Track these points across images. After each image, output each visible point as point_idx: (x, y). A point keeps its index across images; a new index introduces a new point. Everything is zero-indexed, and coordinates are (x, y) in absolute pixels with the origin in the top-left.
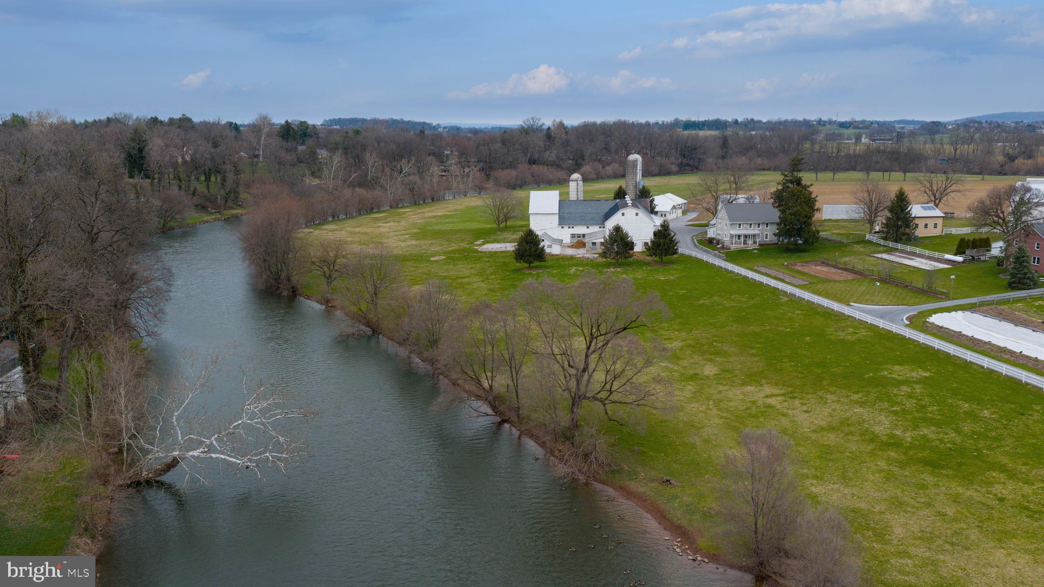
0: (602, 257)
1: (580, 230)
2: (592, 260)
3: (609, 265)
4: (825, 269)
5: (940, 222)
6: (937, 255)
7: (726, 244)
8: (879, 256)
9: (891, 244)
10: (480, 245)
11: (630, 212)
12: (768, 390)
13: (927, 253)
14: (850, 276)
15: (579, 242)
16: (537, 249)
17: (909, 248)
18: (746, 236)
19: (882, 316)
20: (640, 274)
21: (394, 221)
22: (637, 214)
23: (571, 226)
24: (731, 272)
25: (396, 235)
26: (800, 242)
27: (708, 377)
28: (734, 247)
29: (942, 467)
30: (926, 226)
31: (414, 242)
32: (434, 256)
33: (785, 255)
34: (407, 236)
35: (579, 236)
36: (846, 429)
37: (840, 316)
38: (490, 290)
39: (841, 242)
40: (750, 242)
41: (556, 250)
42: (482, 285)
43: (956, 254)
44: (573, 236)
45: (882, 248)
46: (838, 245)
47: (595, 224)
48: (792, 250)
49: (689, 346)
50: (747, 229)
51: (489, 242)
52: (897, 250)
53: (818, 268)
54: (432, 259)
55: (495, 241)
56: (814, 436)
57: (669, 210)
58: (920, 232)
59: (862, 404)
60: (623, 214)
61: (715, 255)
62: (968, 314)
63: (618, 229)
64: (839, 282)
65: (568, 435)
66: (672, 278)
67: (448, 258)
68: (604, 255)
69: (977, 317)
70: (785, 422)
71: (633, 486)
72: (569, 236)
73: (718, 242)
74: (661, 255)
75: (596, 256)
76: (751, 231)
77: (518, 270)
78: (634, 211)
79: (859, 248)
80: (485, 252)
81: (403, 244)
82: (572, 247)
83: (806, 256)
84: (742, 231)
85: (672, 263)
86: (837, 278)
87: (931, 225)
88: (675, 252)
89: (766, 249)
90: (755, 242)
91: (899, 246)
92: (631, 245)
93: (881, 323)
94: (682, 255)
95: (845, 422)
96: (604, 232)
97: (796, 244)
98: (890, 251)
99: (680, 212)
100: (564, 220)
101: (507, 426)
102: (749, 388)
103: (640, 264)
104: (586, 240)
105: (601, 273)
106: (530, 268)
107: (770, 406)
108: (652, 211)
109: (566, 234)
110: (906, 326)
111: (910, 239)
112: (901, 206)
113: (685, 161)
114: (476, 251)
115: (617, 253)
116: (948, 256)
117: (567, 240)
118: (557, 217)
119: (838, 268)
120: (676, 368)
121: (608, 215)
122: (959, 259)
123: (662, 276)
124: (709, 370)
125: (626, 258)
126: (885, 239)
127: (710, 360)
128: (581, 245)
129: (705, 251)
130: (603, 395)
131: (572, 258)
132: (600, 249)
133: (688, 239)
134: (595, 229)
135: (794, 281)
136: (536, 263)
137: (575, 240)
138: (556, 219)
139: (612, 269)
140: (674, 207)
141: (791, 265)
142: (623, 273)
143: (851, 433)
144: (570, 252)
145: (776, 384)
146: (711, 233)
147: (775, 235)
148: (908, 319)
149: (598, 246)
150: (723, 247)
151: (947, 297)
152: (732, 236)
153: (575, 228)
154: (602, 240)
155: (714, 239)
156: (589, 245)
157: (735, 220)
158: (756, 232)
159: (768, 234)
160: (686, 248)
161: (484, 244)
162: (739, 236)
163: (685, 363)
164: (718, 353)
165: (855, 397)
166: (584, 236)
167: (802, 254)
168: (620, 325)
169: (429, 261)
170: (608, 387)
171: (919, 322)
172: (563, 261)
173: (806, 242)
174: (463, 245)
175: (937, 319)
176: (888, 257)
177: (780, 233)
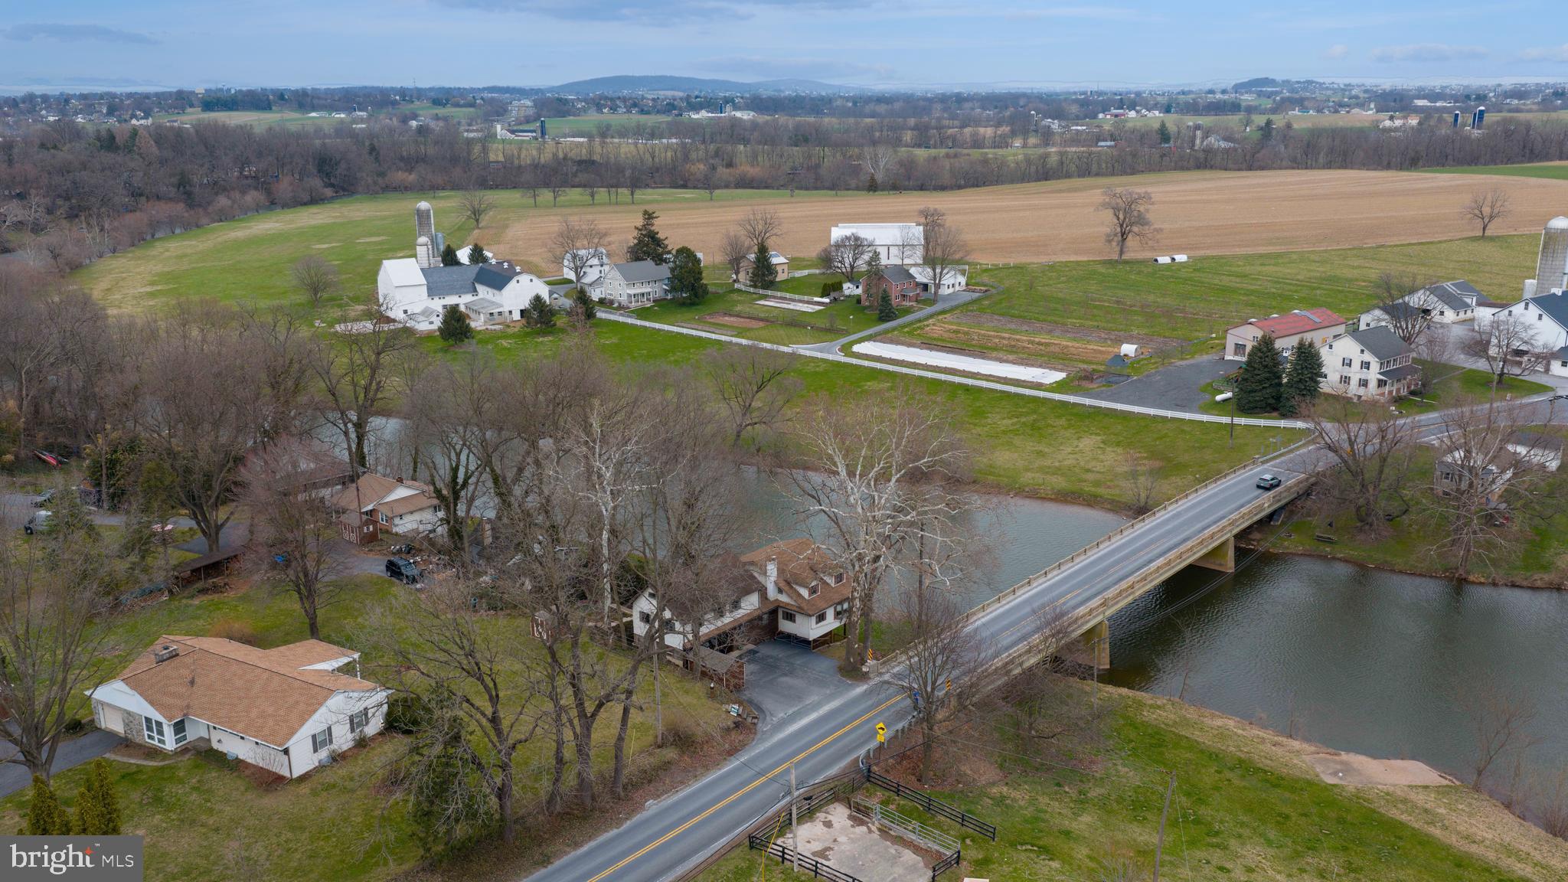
1: (451, 300)
5: (786, 267)
6: (805, 298)
7: (624, 302)
8: (759, 302)
9: (761, 291)
13: (797, 296)
14: (761, 324)
19: (822, 351)
23: (442, 296)
28: (633, 306)
40: (644, 299)
43: (822, 297)
44: (445, 307)
45: (755, 296)
46: (717, 296)
47: (467, 293)
48: (689, 304)
50: (640, 288)
58: (781, 277)
62: (872, 343)
64: (758, 329)
69: (880, 345)
72: (441, 307)
73: (612, 302)
75: (517, 325)
76: (644, 290)
77: (445, 349)
83: (704, 309)
84: (636, 292)
86: (752, 326)
87: (780, 271)
89: (660, 304)
90: (648, 300)
91: (770, 293)
98: (765, 297)
100: (432, 290)
106: (455, 345)
109: (437, 305)
110: (844, 356)
111: (771, 285)
112: (763, 257)
115: (538, 322)
116: (816, 299)
118: (425, 288)
119: (743, 317)
122: (826, 300)
126: (755, 286)
134: (467, 298)
138: (425, 289)
146: (598, 294)
147: (667, 291)
148: (839, 349)
150: (625, 307)
151: (848, 332)
152: (629, 296)
153: (447, 298)
156: (485, 316)
157: (630, 280)
158: (649, 290)
159: (660, 290)
162: (634, 296)
171: (850, 353)
173: (695, 295)
176: (762, 302)
177: (673, 289)
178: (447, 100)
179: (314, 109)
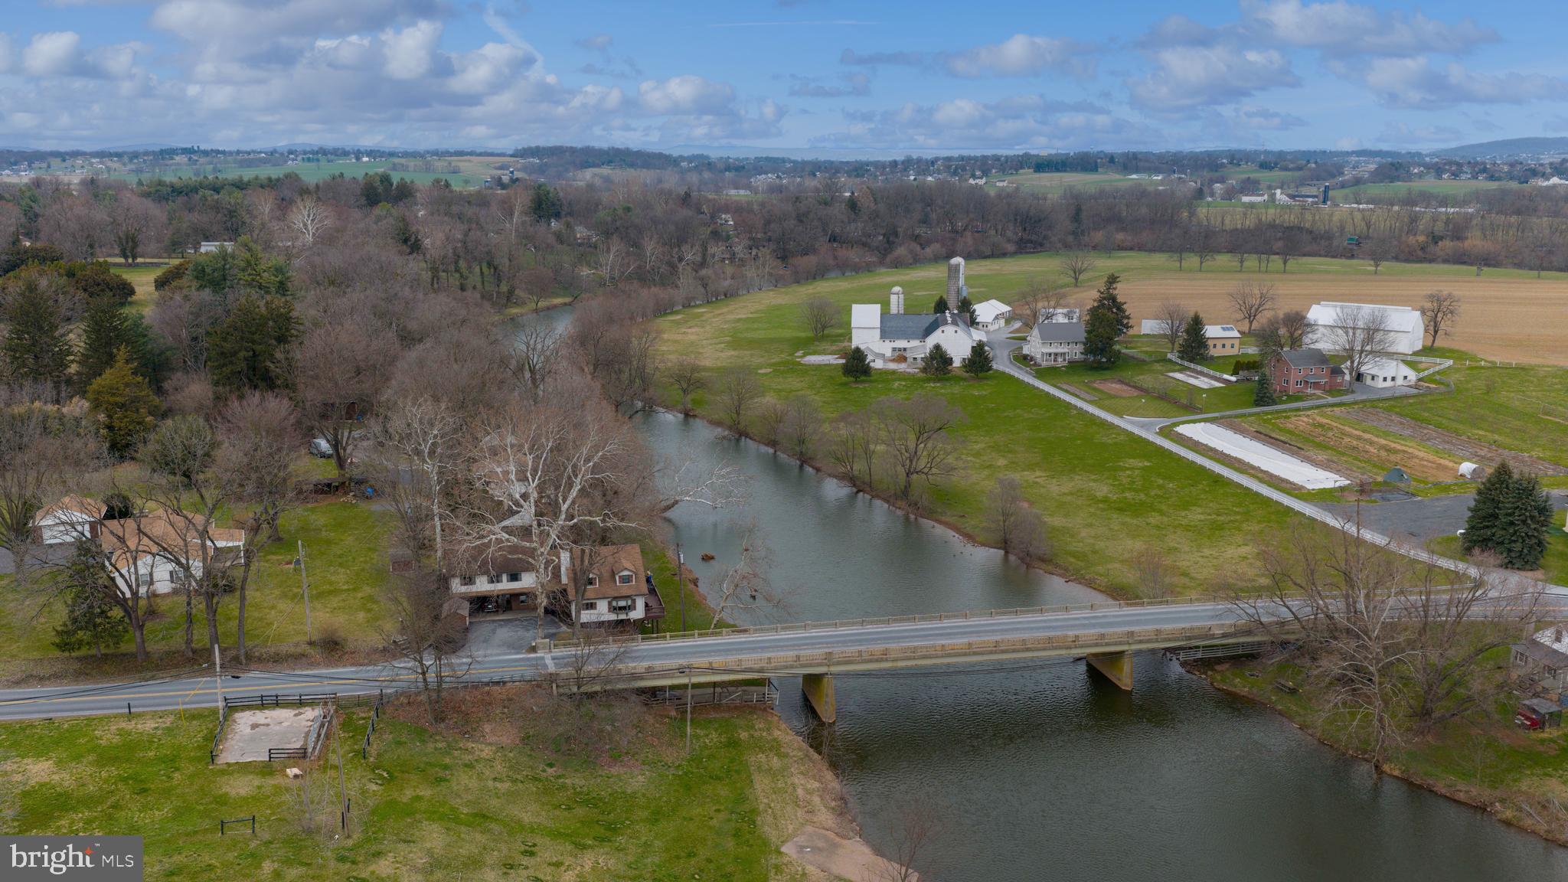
0: (923, 372)
1: (901, 344)
2: (913, 375)
3: (928, 380)
4: (1118, 386)
5: (1237, 343)
6: (1218, 374)
7: (1039, 361)
8: (1171, 374)
9: (1186, 364)
10: (801, 357)
11: (949, 330)
12: (1038, 473)
13: (1212, 372)
14: (1135, 393)
15: (900, 356)
16: (863, 366)
17: (1199, 368)
18: (1056, 354)
19: (1143, 426)
20: (957, 389)
21: (696, 326)
22: (956, 332)
23: (893, 338)
24: (1038, 388)
25: (711, 344)
26: (1104, 360)
27: (999, 467)
28: (1044, 364)
29: (1125, 511)
30: (1224, 346)
31: (733, 353)
32: (761, 369)
33: (1089, 372)
34: (723, 345)
35: (900, 350)
36: (1079, 494)
37: (1111, 426)
38: (824, 402)
39: (1144, 361)
40: (1060, 359)
41: (878, 364)
42: (816, 398)
43: (1232, 375)
44: (894, 349)
45: (1178, 367)
46: (1139, 363)
47: (917, 338)
48: (1096, 368)
49: (990, 447)
50: (1057, 347)
51: (810, 354)
52: (1189, 369)
53: (1113, 385)
54: (759, 371)
55: (815, 353)
56: (1058, 497)
57: (991, 321)
58: (1210, 352)
59: (1095, 481)
60: (943, 332)
61: (1027, 372)
62: (1208, 424)
63: (937, 347)
64: (1124, 398)
65: (905, 492)
66: (984, 393)
67: (775, 370)
68: (924, 370)
69: (1212, 427)
70: (1043, 490)
71: (943, 519)
72: (890, 350)
73: (1032, 359)
74: (976, 372)
75: (917, 370)
76: (1060, 350)
77: (846, 384)
78: (954, 328)
79: (1158, 367)
80: (809, 365)
81: (723, 355)
82: (893, 360)
83: (1108, 374)
84: (1053, 350)
85: (986, 378)
86: (1124, 395)
87: (1228, 346)
88: (990, 368)
89: (1074, 366)
90: (1065, 360)
91: (1192, 366)
92: (950, 361)
93: (1136, 431)
94: (997, 371)
95: (1080, 490)
96: (924, 347)
97: (1100, 362)
98: (1183, 369)
99: (1002, 322)
100: (886, 334)
101: (861, 493)
102: (1026, 473)
103: (959, 379)
104: (908, 354)
105: (923, 388)
106: (856, 382)
107: (1036, 483)
108: (973, 322)
109: (887, 348)
110: (1157, 433)
111: (1201, 359)
112: (1195, 330)
113: (1025, 236)
114: (799, 364)
115: (936, 369)
116: (1226, 376)
117: (889, 354)
118: (879, 330)
119: (1130, 386)
120: (978, 461)
121: (929, 331)
122: (1233, 379)
123: (977, 391)
124: (1001, 462)
125: (945, 374)
126: (1182, 358)
127: (1003, 456)
128: (902, 359)
129: (1019, 367)
130: (926, 470)
131: (894, 372)
132: (921, 364)
133: (1006, 353)
134: (915, 343)
135: (1087, 397)
136: (863, 378)
137: (897, 354)
138: (878, 332)
139: (932, 385)
140: (997, 318)
141: (1092, 382)
142: (942, 388)
143: (1082, 496)
144: (892, 366)
145: (1045, 470)
146: (1026, 350)
147: (1082, 353)
148: (1160, 429)
149: (919, 361)
150: (1035, 364)
151: (1201, 411)
152: (1043, 354)
153: (897, 341)
154: (923, 356)
155: (1028, 355)
156: (910, 360)
157: (1046, 338)
158: (1066, 350)
159: (1076, 352)
160: (1002, 364)
161: (805, 355)
162: (1050, 354)
163: (985, 458)
164: (1010, 452)
165: (1093, 477)
166: (905, 349)
167: (1105, 372)
168: (937, 426)
169: (757, 374)
170: (929, 465)
171: (1167, 432)
172: (888, 376)
173: (1109, 360)
174: (784, 356)
175: (1182, 429)
176: (1178, 376)
177: (1086, 352)
178: (1276, 164)
179: (1137, 170)
